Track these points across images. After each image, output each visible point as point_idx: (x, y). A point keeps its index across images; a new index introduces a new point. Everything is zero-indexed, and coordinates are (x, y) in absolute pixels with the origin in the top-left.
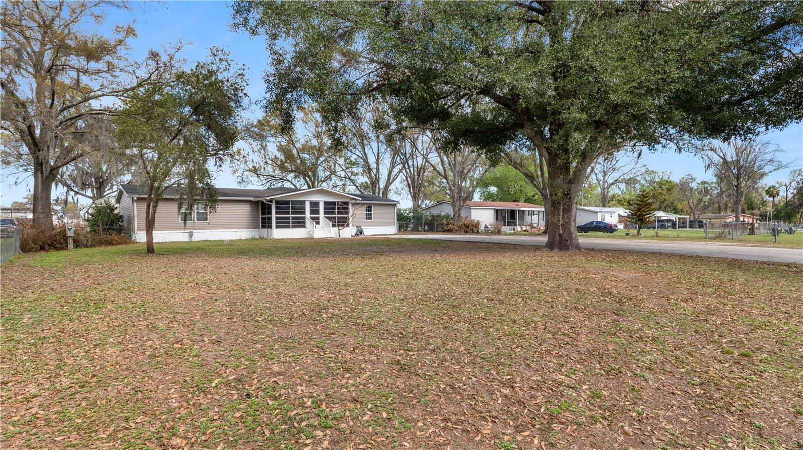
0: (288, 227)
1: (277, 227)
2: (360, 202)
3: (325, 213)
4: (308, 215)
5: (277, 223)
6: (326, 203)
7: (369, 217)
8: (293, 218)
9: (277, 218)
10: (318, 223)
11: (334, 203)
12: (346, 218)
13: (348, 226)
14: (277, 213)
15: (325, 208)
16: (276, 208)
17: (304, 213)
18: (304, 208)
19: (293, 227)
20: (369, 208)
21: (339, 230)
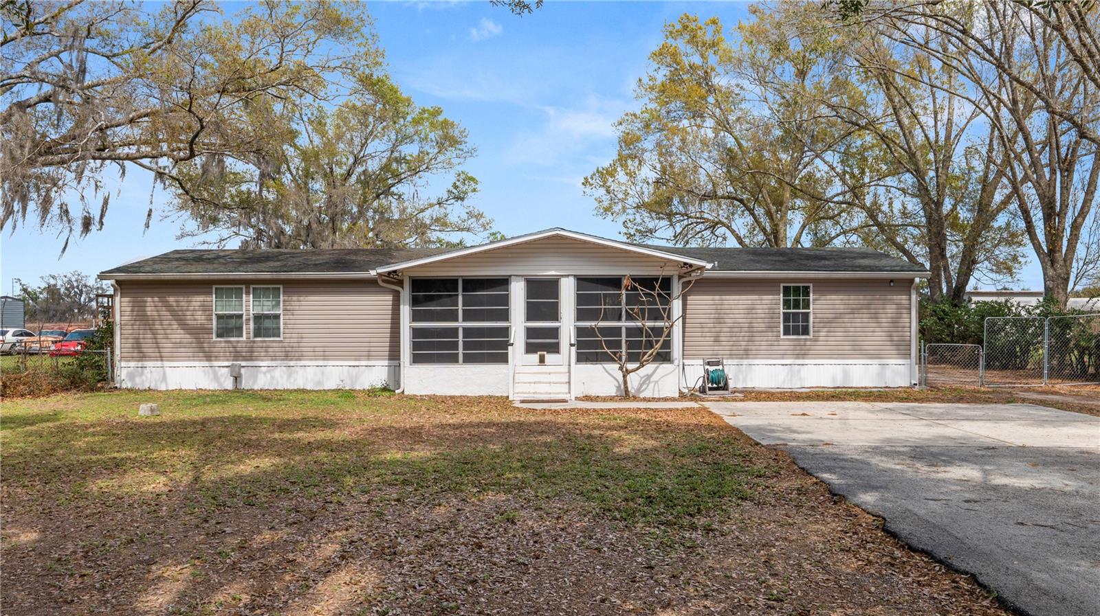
0: (453, 359)
1: (417, 359)
2: (706, 274)
3: (581, 316)
4: (518, 324)
5: (416, 346)
6: (582, 281)
7: (797, 325)
8: (467, 332)
9: (416, 333)
10: (555, 348)
11: (615, 282)
12: (658, 332)
13: (664, 357)
14: (416, 317)
15: (580, 299)
16: (415, 301)
17: (505, 315)
18: (505, 300)
19: (469, 359)
20: (796, 295)
21: (626, 373)
